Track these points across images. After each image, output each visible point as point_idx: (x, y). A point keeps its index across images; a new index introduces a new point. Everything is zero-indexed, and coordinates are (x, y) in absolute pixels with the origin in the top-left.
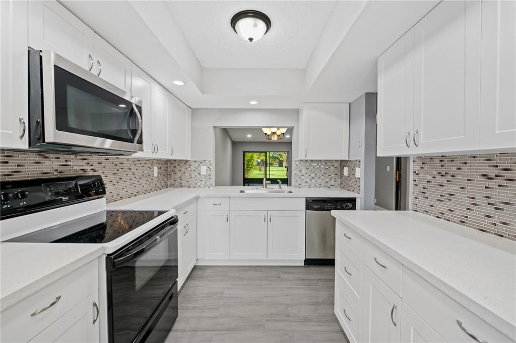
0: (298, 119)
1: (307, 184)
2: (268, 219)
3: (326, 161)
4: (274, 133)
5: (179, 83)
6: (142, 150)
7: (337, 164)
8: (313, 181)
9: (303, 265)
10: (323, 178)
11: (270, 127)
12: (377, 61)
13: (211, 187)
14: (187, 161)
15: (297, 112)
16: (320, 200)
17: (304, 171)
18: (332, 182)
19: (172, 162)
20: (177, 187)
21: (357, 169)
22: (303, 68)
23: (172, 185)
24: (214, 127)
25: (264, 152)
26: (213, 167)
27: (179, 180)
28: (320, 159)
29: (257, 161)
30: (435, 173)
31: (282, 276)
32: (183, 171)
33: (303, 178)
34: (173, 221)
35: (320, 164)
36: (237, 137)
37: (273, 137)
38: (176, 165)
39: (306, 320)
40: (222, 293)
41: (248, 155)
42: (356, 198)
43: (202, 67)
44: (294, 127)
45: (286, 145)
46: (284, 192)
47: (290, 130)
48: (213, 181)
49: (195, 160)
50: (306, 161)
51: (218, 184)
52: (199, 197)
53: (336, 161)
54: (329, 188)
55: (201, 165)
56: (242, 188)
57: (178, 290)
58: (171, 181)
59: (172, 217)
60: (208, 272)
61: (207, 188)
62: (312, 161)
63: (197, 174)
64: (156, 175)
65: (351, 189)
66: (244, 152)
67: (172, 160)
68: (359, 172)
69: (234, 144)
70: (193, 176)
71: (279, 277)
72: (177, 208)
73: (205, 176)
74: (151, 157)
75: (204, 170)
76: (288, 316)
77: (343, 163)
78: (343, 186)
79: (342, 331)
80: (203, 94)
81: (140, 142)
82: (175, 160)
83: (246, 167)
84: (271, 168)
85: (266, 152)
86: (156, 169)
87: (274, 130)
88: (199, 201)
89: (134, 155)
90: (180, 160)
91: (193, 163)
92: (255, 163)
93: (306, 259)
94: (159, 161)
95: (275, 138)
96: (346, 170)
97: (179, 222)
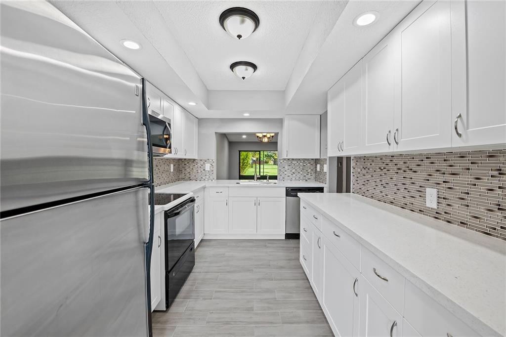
0: (282, 127)
1: (289, 178)
2: (257, 204)
3: (304, 160)
4: (264, 136)
5: (192, 104)
6: (171, 152)
7: (312, 162)
8: (294, 175)
9: (284, 238)
10: (301, 173)
11: (262, 133)
12: (327, 94)
13: (213, 181)
14: (194, 160)
15: (281, 121)
16: (296, 189)
17: (286, 167)
18: (309, 176)
19: (183, 160)
20: (187, 180)
21: (325, 166)
22: (283, 90)
23: (183, 179)
24: (216, 133)
25: (258, 151)
26: (215, 165)
27: (188, 175)
28: (299, 158)
29: (252, 160)
30: (362, 167)
31: (268, 245)
32: (191, 167)
33: (285, 173)
34: (192, 200)
35: (299, 162)
36: (233, 139)
37: (264, 140)
38: (186, 163)
39: (281, 268)
40: (224, 254)
41: (243, 154)
42: (323, 188)
43: (208, 90)
44: (278, 133)
45: (273, 144)
46: (270, 183)
47: (277, 134)
48: (215, 176)
49: (201, 159)
50: (289, 159)
51: (218, 178)
52: (206, 187)
53: (312, 159)
54: (306, 180)
55: (205, 163)
56: (238, 181)
57: (195, 248)
58: (182, 176)
59: (191, 198)
60: (212, 243)
61: (210, 181)
62: (293, 159)
63: (202, 170)
64: (172, 170)
65: (321, 181)
66: (240, 151)
67: (182, 159)
68: (326, 168)
69: (231, 144)
70: (199, 171)
71: (266, 246)
72: (194, 192)
73: (209, 171)
74: (173, 157)
75: (208, 167)
76: (270, 266)
77: (317, 161)
78: (316, 179)
79: (305, 273)
80: (208, 109)
81: (170, 147)
82: (185, 159)
83: (241, 166)
84: (265, 167)
85: (260, 152)
86: (172, 165)
87: (265, 134)
88: (206, 189)
89: (166, 156)
90: (189, 159)
91: (199, 162)
92: (251, 162)
93: (286, 234)
94: (174, 159)
95: (265, 140)
96: (318, 166)
97: (196, 201)
